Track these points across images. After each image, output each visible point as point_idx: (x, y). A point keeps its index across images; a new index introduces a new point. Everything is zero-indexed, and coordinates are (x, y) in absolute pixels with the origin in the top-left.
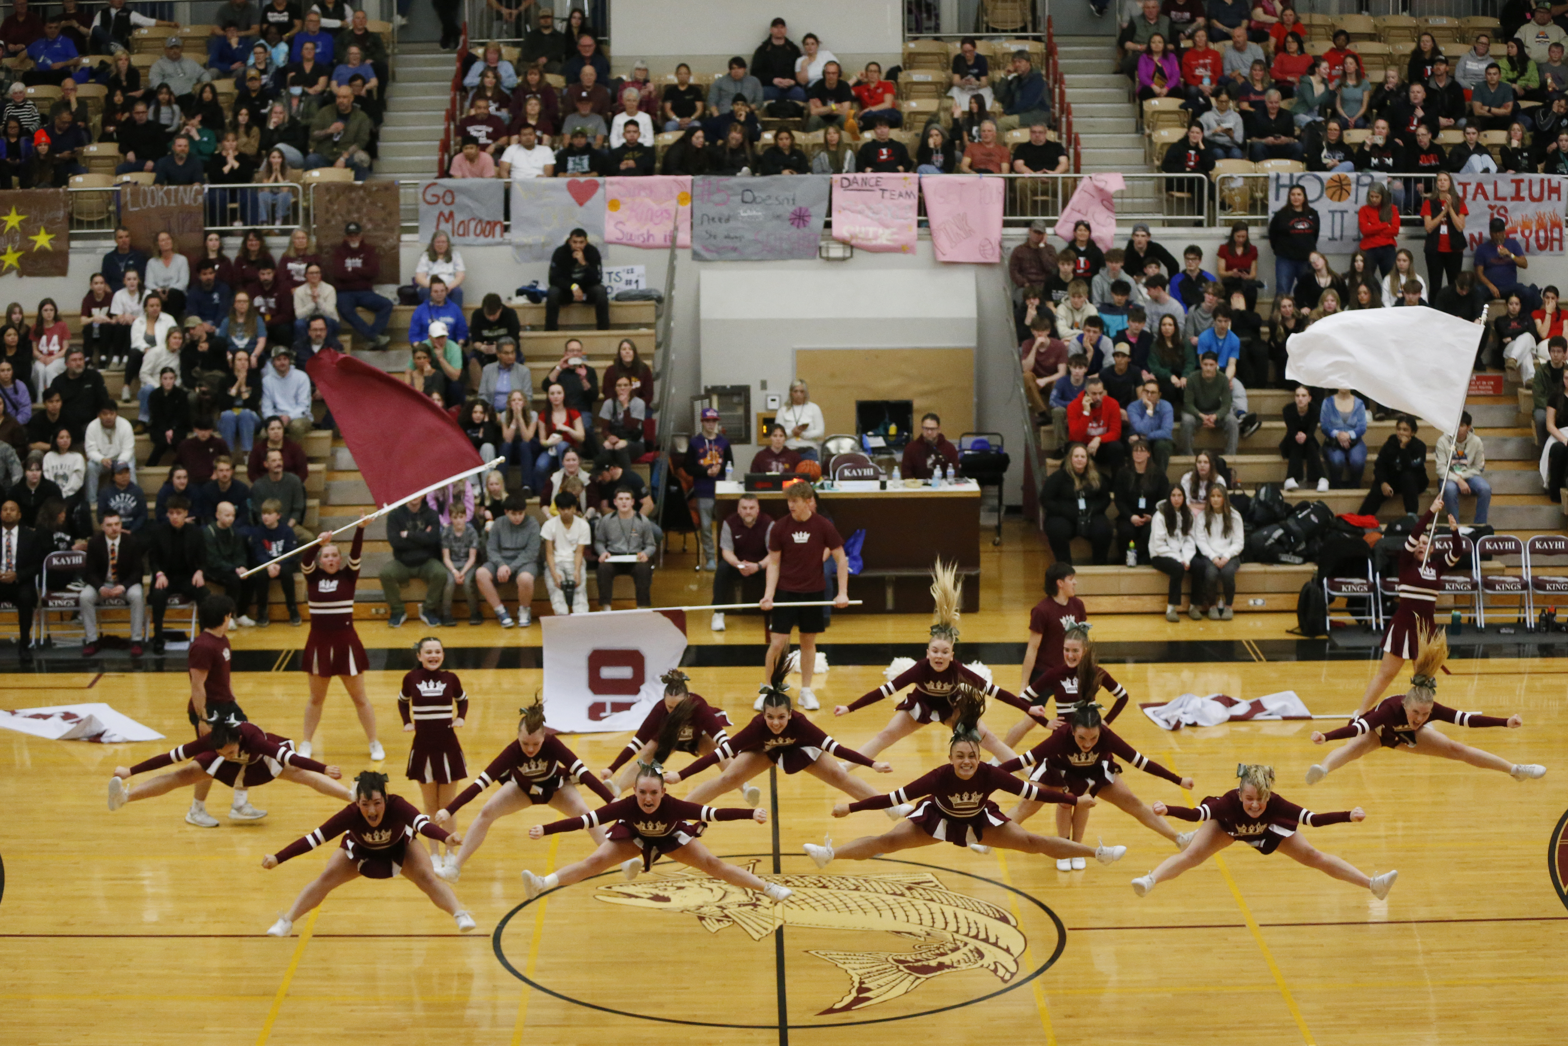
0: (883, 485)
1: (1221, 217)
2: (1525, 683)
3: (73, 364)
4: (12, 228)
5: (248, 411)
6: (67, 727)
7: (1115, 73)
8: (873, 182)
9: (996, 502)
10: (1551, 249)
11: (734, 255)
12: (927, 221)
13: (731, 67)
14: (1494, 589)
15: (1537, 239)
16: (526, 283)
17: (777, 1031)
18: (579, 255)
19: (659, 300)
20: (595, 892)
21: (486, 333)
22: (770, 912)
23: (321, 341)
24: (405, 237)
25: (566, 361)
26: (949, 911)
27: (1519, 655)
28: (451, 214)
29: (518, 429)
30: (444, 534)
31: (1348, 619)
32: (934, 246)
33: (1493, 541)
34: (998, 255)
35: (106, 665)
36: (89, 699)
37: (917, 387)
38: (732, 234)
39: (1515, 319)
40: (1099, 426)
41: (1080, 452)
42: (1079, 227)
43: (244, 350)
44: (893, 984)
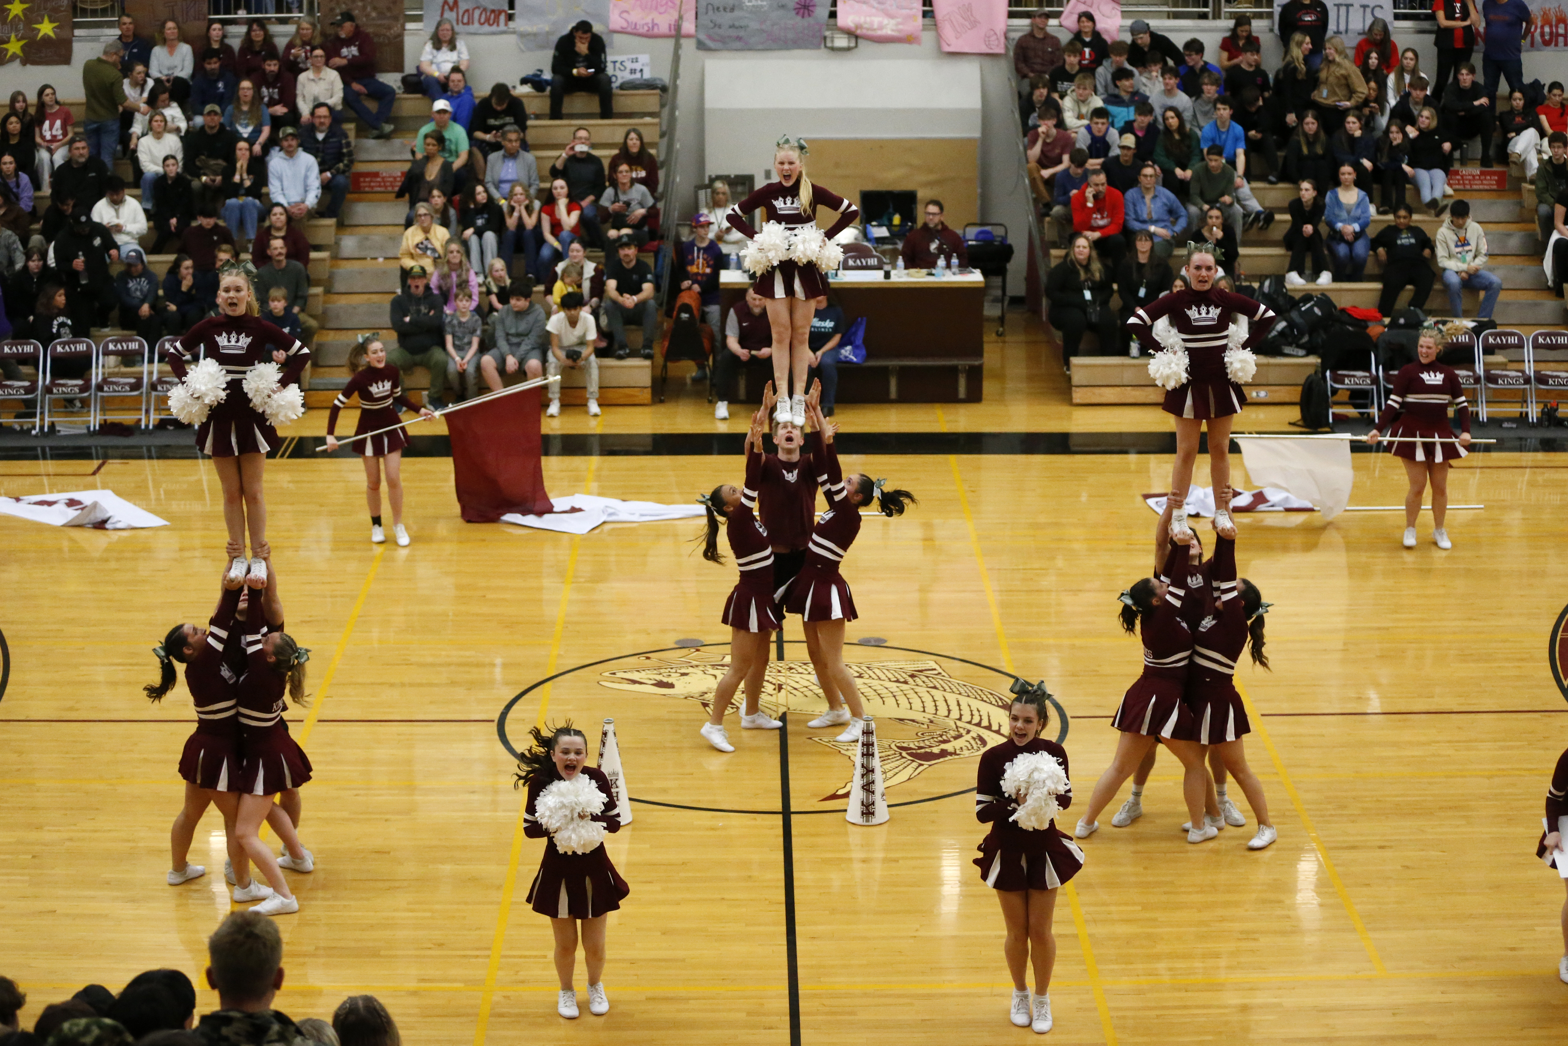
0: (887, 275)
1: (1226, 9)
2: (1526, 477)
3: (76, 152)
4: (16, 16)
5: (250, 198)
6: (72, 513)
9: (999, 293)
10: (1556, 45)
11: (738, 44)
12: (932, 11)
14: (1496, 383)
15: (1542, 34)
16: (530, 71)
17: (780, 816)
18: (583, 45)
19: (664, 89)
20: (599, 678)
21: (492, 122)
22: (773, 699)
23: (324, 128)
24: (410, 26)
25: (572, 148)
26: (952, 699)
27: (1521, 449)
28: (455, 2)
29: (520, 218)
30: (448, 320)
31: (1351, 411)
32: (939, 37)
33: (1496, 335)
34: (1002, 46)
35: (110, 452)
36: (93, 487)
37: (923, 178)
38: (737, 24)
39: (1519, 114)
40: (1103, 218)
41: (1081, 242)
42: (1084, 19)
43: (245, 140)
44: (896, 770)
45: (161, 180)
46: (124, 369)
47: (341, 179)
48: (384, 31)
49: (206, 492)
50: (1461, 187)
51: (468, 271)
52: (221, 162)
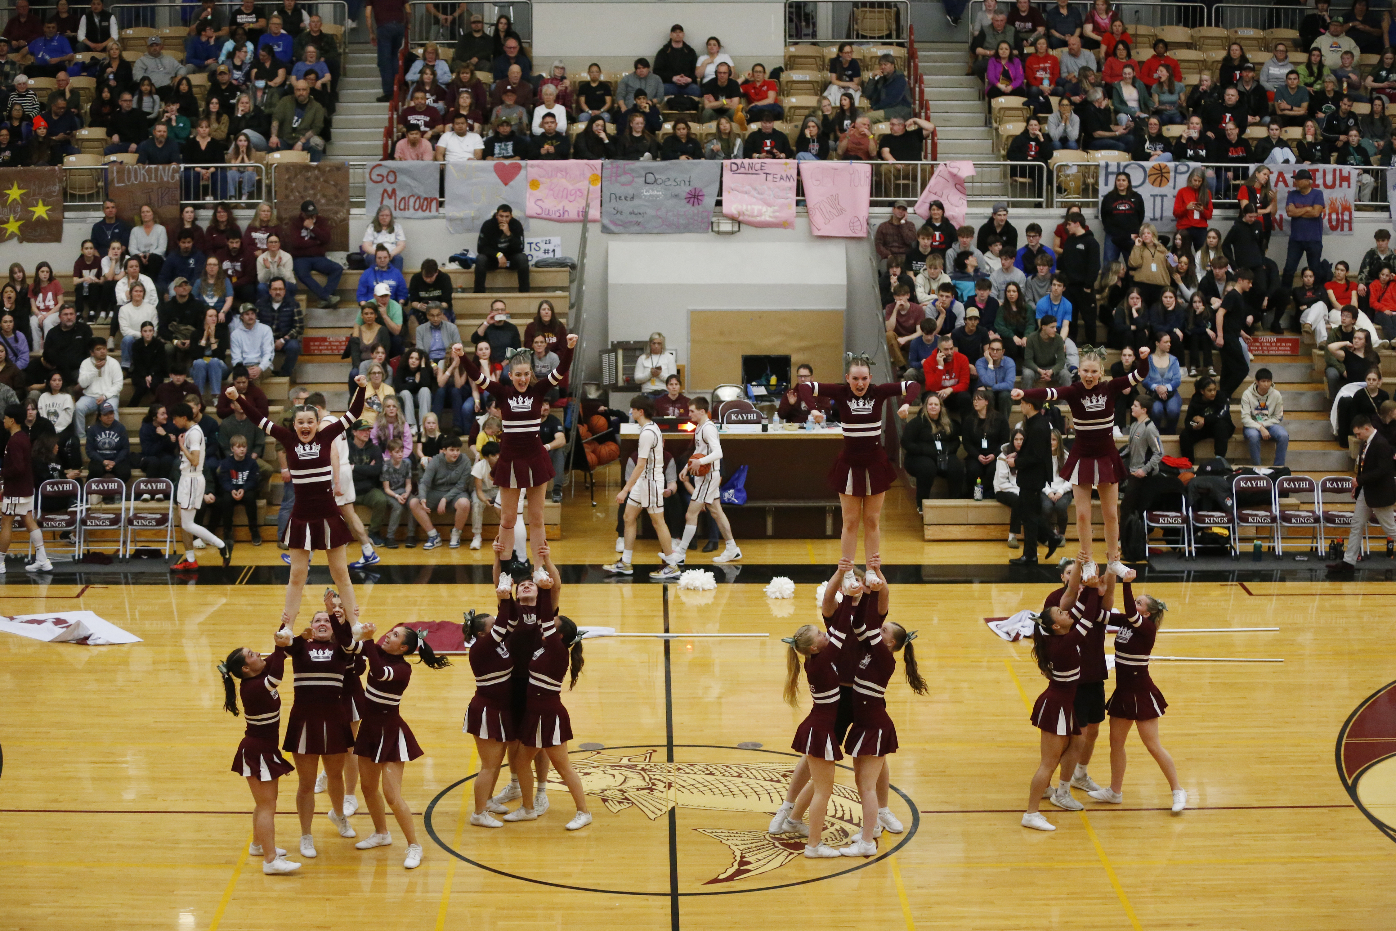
0: (765, 428)
1: (1057, 199)
2: (1316, 603)
4: (15, 199)
5: (217, 359)
6: (58, 631)
7: (967, 75)
8: (758, 167)
10: (1342, 230)
11: (636, 228)
12: (805, 201)
13: (636, 67)
14: (1290, 522)
15: (1330, 221)
16: (458, 251)
17: (669, 898)
18: (505, 228)
19: (573, 267)
21: (423, 294)
22: (664, 796)
23: (280, 298)
24: (354, 211)
25: (493, 318)
27: (1311, 579)
28: (394, 191)
30: (385, 468)
31: (1163, 546)
32: (810, 223)
33: (1290, 480)
34: (865, 231)
35: (92, 578)
36: (77, 608)
37: (795, 344)
38: (636, 211)
39: (1309, 290)
40: (951, 378)
41: (933, 400)
42: (934, 207)
43: (213, 308)
44: (770, 858)
45: (138, 344)
46: (105, 506)
47: (293, 343)
48: (332, 216)
49: (175, 613)
50: (1260, 353)
51: (403, 423)
52: (190, 327)
